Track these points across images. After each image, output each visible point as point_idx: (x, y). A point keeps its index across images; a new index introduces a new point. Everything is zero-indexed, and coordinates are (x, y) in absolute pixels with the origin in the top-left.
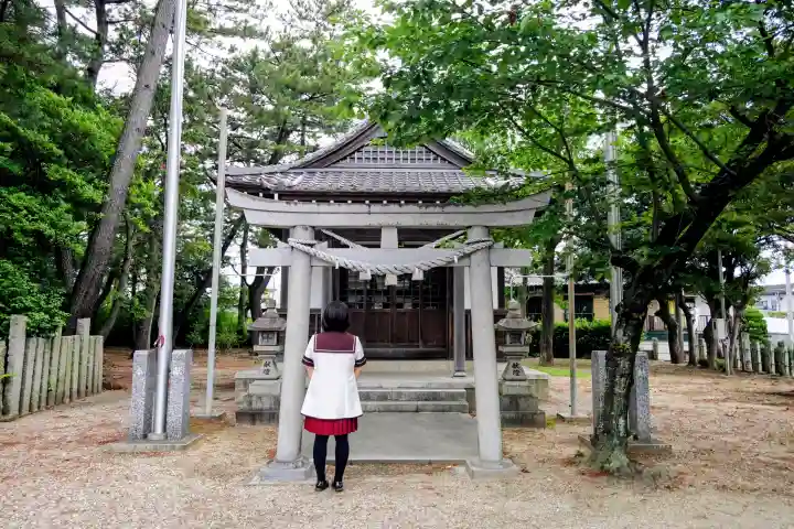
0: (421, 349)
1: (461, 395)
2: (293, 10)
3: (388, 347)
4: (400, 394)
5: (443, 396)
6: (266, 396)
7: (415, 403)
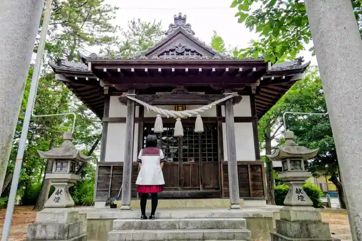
0: (201, 190)
1: (242, 223)
2: (130, 31)
3: (177, 189)
4: (187, 224)
5: (226, 224)
6: (52, 224)
7: (202, 231)
